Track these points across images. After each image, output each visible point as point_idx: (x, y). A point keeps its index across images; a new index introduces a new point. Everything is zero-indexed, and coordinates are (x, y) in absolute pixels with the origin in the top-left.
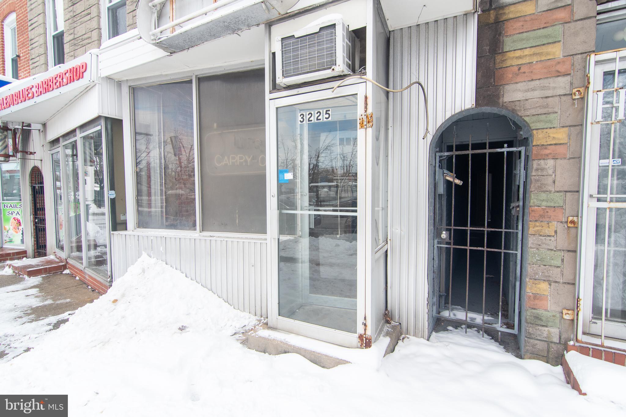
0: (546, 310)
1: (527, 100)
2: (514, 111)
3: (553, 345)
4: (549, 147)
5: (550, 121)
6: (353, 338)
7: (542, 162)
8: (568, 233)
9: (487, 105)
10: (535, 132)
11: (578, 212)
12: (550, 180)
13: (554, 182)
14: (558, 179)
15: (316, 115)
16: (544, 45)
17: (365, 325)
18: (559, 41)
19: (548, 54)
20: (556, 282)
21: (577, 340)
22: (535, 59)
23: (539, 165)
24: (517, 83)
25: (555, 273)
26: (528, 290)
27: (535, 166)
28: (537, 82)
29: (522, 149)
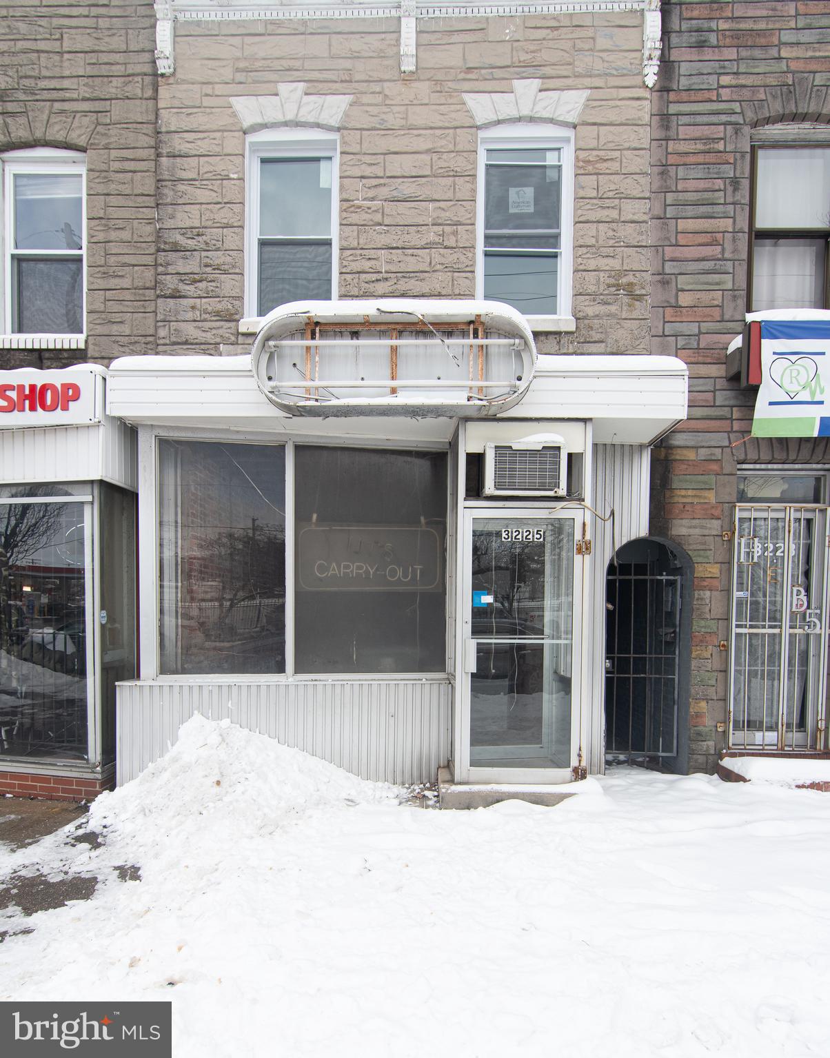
0: (705, 726)
1: (690, 535)
2: (679, 544)
3: (710, 757)
4: (706, 579)
5: (707, 557)
6: (567, 773)
7: (701, 592)
8: (721, 656)
9: (658, 535)
10: (696, 565)
11: (728, 636)
12: (707, 610)
13: (710, 611)
14: (713, 608)
15: (525, 534)
16: (702, 489)
17: (580, 756)
18: (713, 489)
19: (705, 498)
20: (712, 700)
21: (729, 748)
22: (696, 501)
23: (699, 595)
24: (682, 519)
25: (711, 692)
26: (692, 710)
27: (696, 596)
28: (697, 521)
29: (678, 578)
